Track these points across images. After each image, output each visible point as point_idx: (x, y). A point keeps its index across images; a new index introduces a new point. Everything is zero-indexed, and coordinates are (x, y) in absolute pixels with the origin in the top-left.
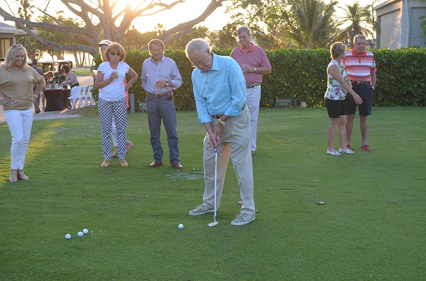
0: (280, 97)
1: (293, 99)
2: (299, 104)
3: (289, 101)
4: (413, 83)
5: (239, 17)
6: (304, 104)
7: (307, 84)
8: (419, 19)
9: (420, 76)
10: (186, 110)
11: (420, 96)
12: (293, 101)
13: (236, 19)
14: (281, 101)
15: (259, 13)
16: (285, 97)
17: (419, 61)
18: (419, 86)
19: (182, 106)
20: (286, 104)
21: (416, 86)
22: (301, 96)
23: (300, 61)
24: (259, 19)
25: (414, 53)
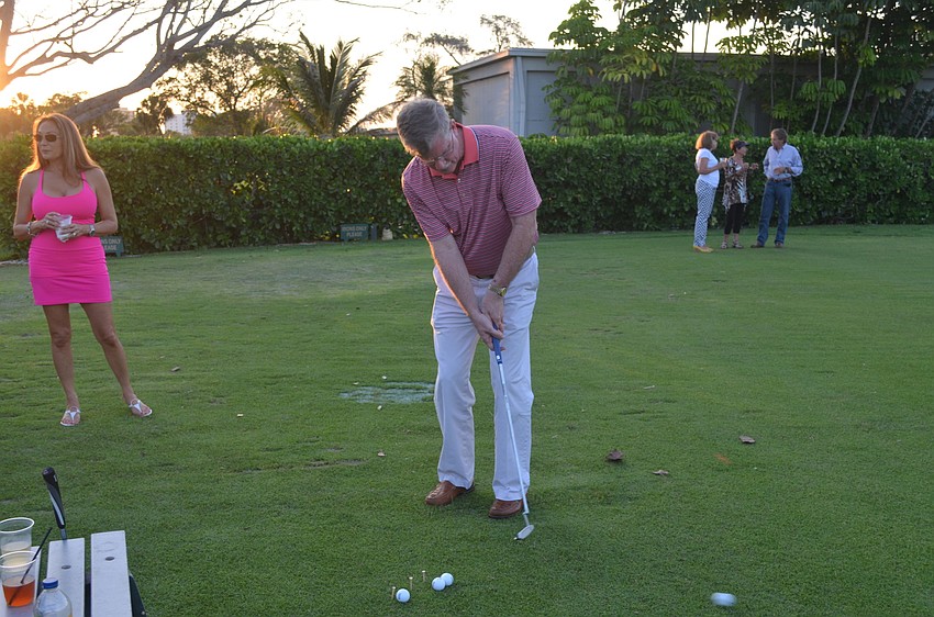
0: (347, 222)
1: (370, 225)
2: (380, 235)
3: (363, 228)
4: (566, 195)
5: (171, 84)
6: (388, 234)
7: (394, 199)
8: (543, 89)
9: (576, 183)
10: (179, 250)
11: (576, 216)
12: (369, 229)
13: (167, 87)
14: (351, 229)
15: (207, 78)
16: (355, 223)
17: (576, 158)
18: (575, 201)
19: (174, 243)
20: (360, 234)
21: (570, 199)
22: (384, 220)
23: (381, 159)
24: (207, 89)
25: (569, 146)
